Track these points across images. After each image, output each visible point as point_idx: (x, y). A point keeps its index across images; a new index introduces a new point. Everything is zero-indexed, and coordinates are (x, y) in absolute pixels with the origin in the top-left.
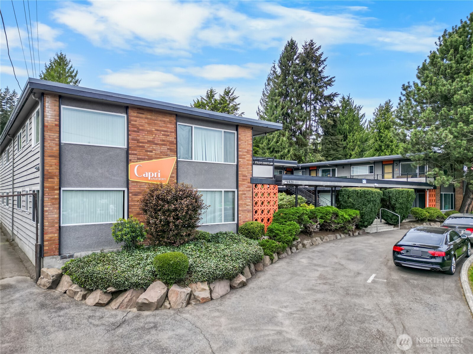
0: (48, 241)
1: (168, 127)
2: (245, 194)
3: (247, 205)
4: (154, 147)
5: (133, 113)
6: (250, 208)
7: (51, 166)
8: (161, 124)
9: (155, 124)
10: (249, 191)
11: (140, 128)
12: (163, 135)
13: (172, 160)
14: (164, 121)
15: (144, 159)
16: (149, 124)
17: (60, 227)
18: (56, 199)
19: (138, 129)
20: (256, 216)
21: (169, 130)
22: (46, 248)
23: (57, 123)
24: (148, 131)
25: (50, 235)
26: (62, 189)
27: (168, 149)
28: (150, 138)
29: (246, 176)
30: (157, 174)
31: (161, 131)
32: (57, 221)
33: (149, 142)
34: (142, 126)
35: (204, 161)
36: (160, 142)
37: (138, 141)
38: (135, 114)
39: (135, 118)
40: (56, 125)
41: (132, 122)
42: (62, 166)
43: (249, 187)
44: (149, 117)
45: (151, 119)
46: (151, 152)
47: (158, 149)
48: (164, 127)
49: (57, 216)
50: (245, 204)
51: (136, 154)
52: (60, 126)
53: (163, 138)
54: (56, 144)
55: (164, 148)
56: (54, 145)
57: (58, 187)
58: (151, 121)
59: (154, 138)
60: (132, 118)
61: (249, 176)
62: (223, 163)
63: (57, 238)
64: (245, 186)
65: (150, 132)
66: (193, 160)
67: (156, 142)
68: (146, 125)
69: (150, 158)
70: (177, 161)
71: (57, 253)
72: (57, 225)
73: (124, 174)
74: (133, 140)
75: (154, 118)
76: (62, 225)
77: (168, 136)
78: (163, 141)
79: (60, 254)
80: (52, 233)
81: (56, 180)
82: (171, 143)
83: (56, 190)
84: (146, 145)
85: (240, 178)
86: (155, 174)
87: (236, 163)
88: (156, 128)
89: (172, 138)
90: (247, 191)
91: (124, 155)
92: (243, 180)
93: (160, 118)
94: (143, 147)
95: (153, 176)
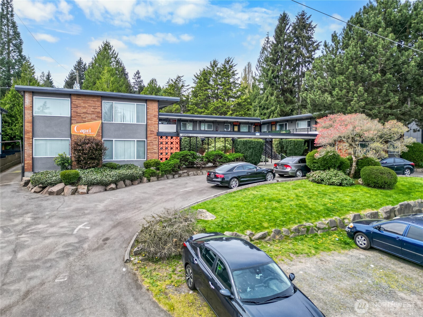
0: (26, 164)
1: (96, 104)
2: (152, 142)
3: (154, 149)
4: (87, 115)
5: (73, 98)
6: (156, 151)
7: (28, 127)
8: (92, 102)
9: (88, 102)
10: (156, 140)
11: (78, 105)
12: (93, 108)
13: (98, 123)
14: (94, 101)
15: (80, 122)
16: (84, 103)
17: (33, 157)
18: (31, 143)
19: (77, 106)
20: (161, 156)
21: (97, 105)
22: (26, 168)
23: (31, 105)
24: (83, 107)
25: (28, 161)
26: (34, 139)
27: (96, 116)
28: (85, 110)
29: (154, 131)
30: (89, 131)
31: (91, 106)
32: (31, 154)
33: (84, 113)
34: (79, 104)
35: (122, 122)
36: (90, 113)
37: (77, 113)
38: (75, 98)
39: (75, 100)
40: (31, 107)
41: (73, 103)
42: (34, 127)
43: (155, 138)
44: (84, 99)
45: (85, 100)
46: (85, 118)
47: (90, 117)
48: (93, 104)
49: (31, 152)
50: (153, 148)
51: (75, 120)
52: (32, 107)
53: (93, 110)
54: (31, 116)
55: (94, 116)
56: (30, 117)
57: (32, 138)
58: (85, 101)
59: (87, 110)
60: (73, 100)
61: (156, 131)
62: (136, 123)
63: (32, 163)
64: (152, 138)
65: (85, 107)
66: (114, 122)
67: (88, 113)
68: (82, 104)
69: (85, 122)
70: (102, 123)
71: (31, 170)
72: (31, 157)
73: (69, 131)
74: (74, 112)
75: (87, 99)
76: (34, 156)
77: (96, 109)
78: (93, 112)
79: (33, 171)
80: (28, 160)
81: (31, 134)
82: (98, 113)
83: (31, 139)
84: (82, 115)
85: (149, 132)
86: (88, 130)
87: (146, 123)
88: (88, 105)
89: (98, 110)
90: (154, 140)
91: (69, 120)
92: (151, 133)
93: (91, 99)
94: (80, 116)
95: (86, 131)
